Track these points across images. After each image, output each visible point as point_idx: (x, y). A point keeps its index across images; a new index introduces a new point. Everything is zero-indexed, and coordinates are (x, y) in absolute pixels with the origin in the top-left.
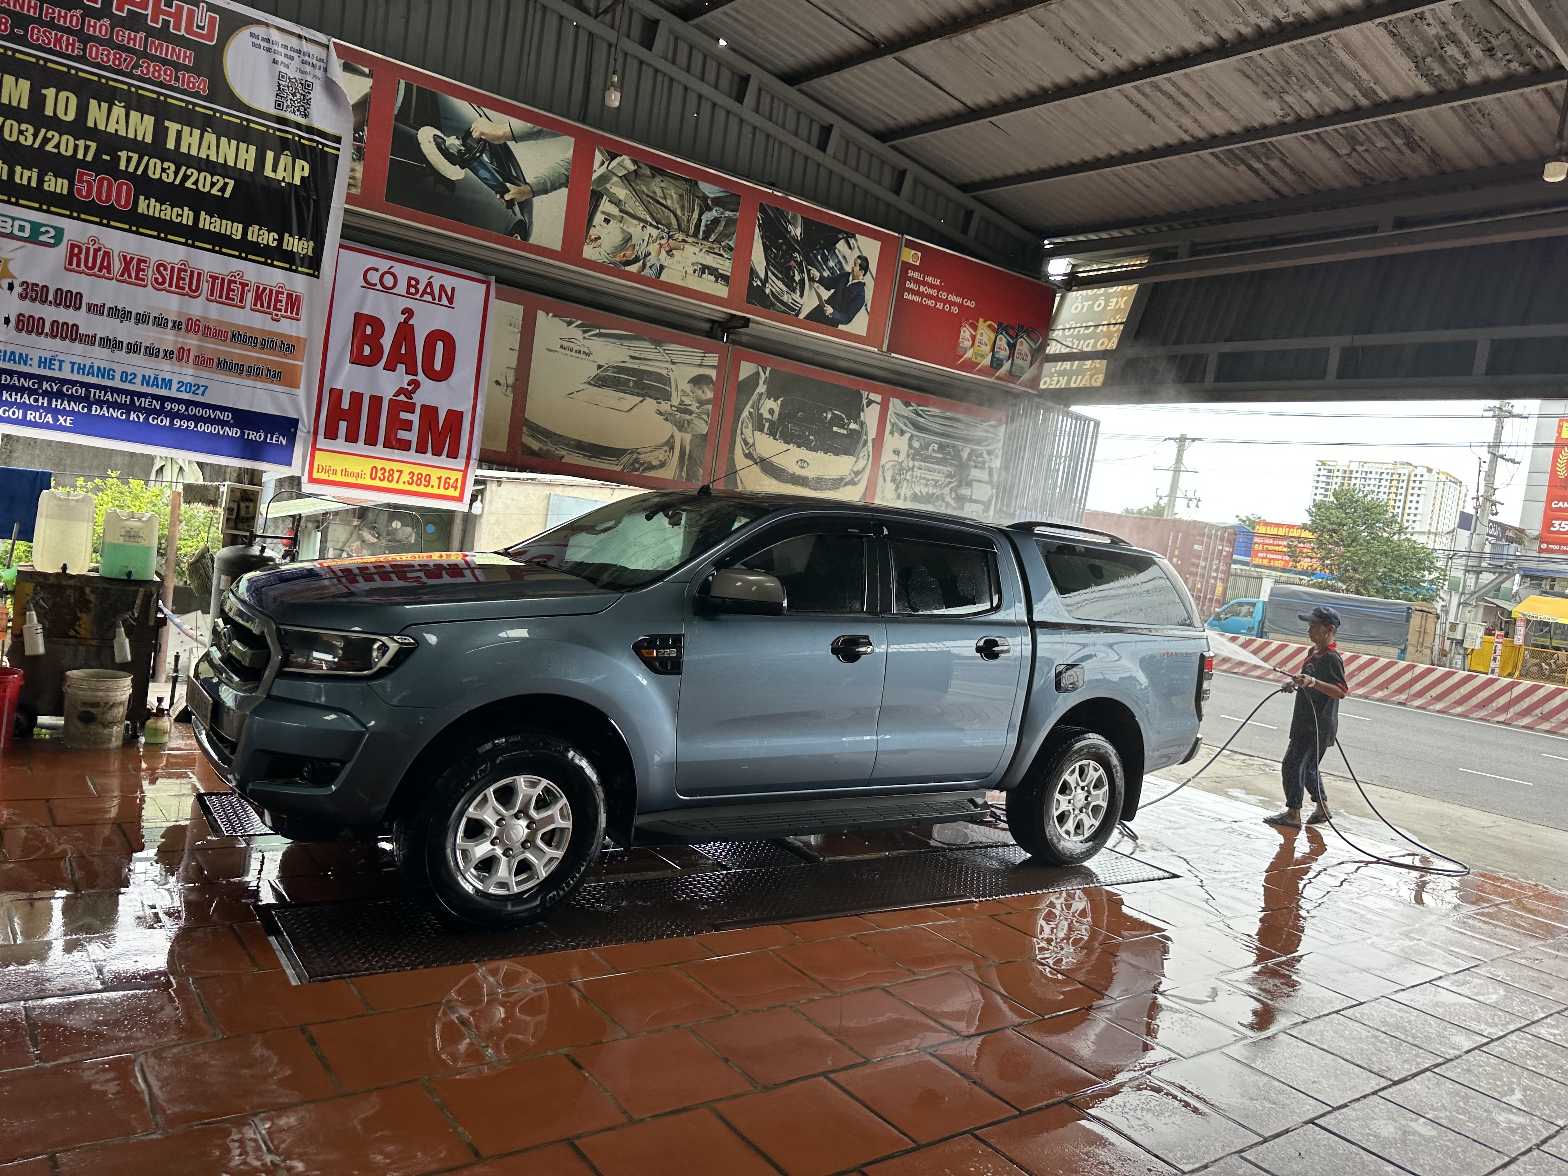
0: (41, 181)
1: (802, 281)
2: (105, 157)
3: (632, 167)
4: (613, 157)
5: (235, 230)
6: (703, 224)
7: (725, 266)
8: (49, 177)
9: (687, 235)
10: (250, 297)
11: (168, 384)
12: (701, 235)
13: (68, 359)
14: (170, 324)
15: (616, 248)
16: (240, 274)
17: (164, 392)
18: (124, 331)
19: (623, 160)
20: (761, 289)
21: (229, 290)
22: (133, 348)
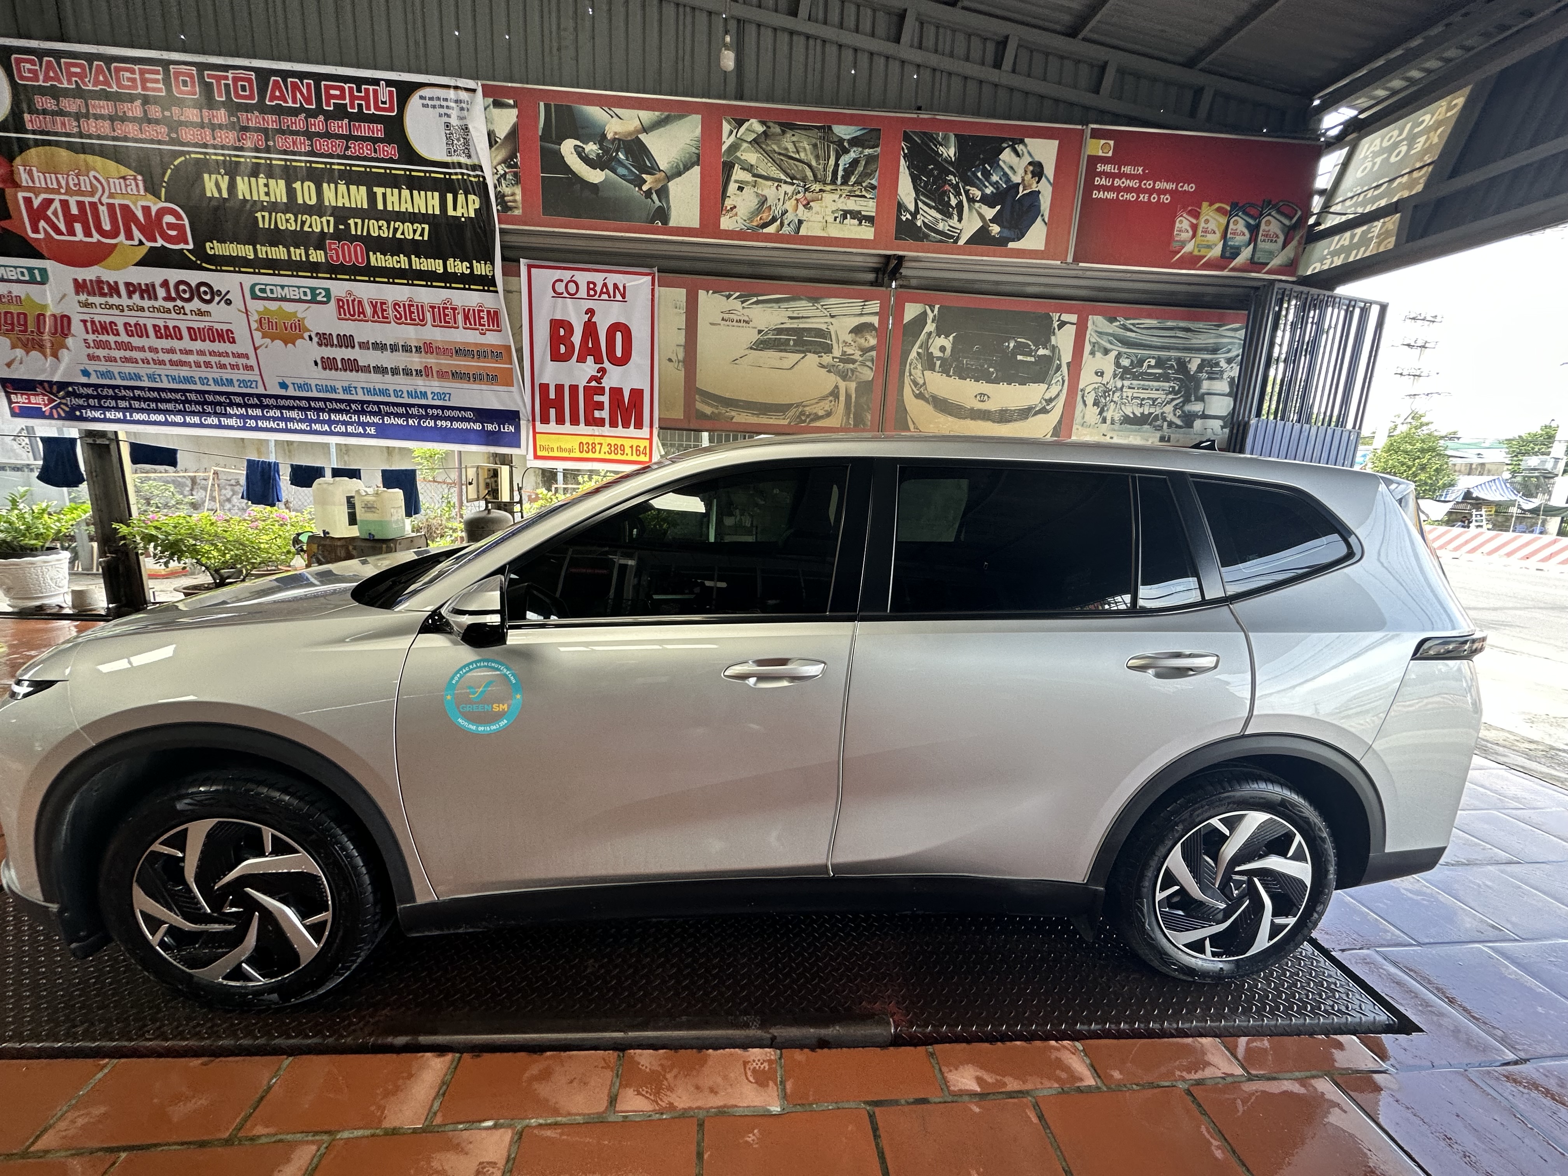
0: (307, 255)
1: (960, 205)
2: (341, 227)
3: (760, 129)
4: (740, 123)
5: (436, 266)
6: (841, 168)
7: (868, 207)
8: (311, 251)
9: (825, 183)
10: (460, 318)
11: (424, 395)
12: (839, 182)
13: (359, 385)
14: (414, 350)
15: (752, 213)
16: (449, 300)
17: (423, 402)
18: (386, 359)
19: (751, 125)
20: (911, 223)
21: (446, 315)
22: (395, 371)
